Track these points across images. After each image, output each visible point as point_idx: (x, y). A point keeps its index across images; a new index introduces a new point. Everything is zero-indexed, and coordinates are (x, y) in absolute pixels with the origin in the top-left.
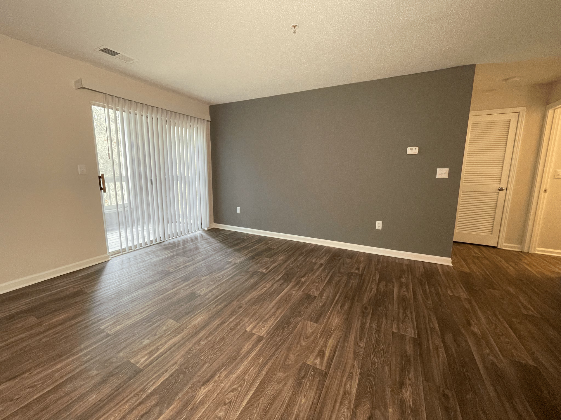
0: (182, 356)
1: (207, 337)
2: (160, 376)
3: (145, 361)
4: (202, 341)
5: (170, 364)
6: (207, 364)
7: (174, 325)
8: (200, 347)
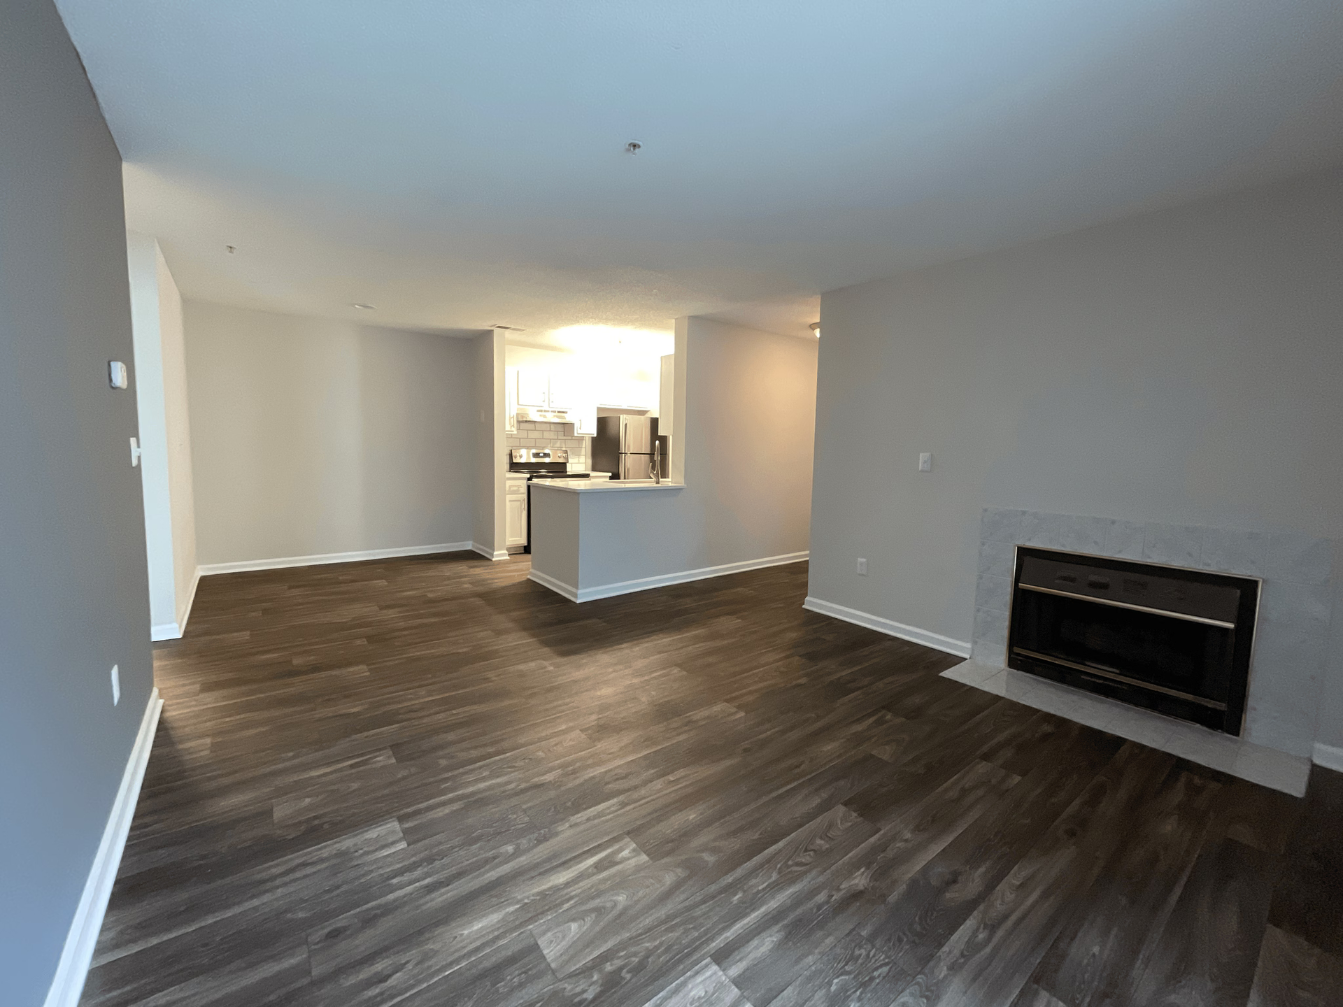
0: (557, 834)
1: (494, 858)
2: (599, 815)
3: (621, 850)
4: (508, 853)
5: (582, 828)
6: (524, 807)
7: (548, 930)
8: (519, 842)
